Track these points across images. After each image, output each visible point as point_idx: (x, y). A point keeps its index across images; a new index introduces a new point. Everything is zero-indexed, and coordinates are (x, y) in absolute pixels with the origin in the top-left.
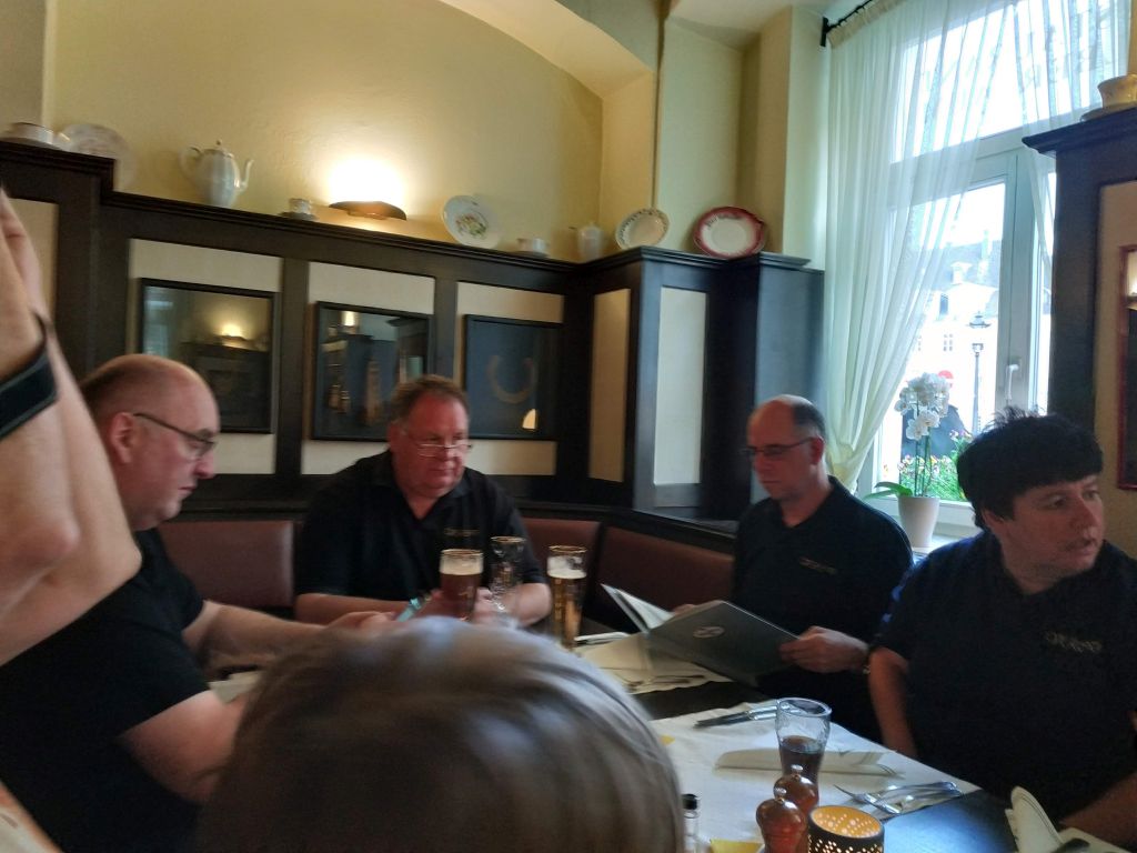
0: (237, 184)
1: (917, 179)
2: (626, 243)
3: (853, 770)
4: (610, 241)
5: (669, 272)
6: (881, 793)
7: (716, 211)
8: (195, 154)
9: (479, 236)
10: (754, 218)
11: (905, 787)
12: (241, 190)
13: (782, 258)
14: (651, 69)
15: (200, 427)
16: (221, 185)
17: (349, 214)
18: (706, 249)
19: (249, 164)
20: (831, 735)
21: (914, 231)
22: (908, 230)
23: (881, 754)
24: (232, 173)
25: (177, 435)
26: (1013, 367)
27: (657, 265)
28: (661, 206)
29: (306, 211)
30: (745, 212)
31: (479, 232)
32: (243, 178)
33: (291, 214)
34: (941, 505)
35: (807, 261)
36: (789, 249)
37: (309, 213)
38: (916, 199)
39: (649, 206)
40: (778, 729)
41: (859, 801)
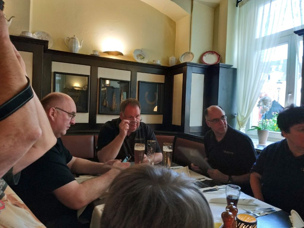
0: (79, 47)
1: (263, 43)
2: (182, 61)
3: (246, 204)
4: (178, 61)
5: (194, 69)
6: (254, 210)
7: (207, 52)
8: (68, 39)
9: (143, 60)
10: (218, 54)
11: (261, 209)
12: (80, 48)
13: (225, 65)
14: (189, 14)
15: (72, 111)
16: (75, 47)
17: (108, 54)
18: (204, 63)
19: (82, 41)
20: (241, 195)
21: (262, 57)
22: (260, 57)
23: (254, 200)
24: (78, 44)
25: (66, 113)
26: (290, 95)
27: (191, 67)
28: (192, 51)
29: (97, 54)
30: (215, 52)
31: (142, 59)
32: (81, 45)
33: (93, 54)
34: (270, 132)
35: (232, 66)
36: (227, 62)
37: (98, 54)
38: (262, 48)
39: (189, 51)
40: (226, 193)
41: (248, 213)
